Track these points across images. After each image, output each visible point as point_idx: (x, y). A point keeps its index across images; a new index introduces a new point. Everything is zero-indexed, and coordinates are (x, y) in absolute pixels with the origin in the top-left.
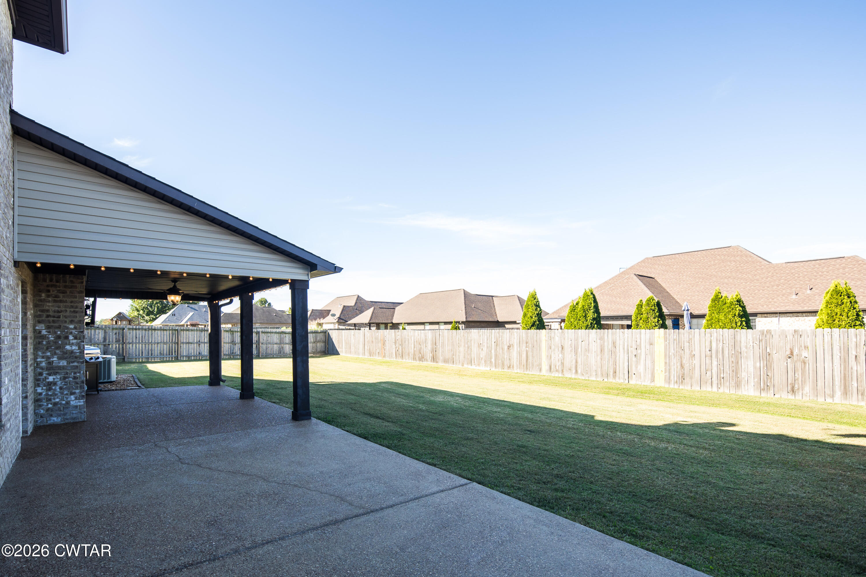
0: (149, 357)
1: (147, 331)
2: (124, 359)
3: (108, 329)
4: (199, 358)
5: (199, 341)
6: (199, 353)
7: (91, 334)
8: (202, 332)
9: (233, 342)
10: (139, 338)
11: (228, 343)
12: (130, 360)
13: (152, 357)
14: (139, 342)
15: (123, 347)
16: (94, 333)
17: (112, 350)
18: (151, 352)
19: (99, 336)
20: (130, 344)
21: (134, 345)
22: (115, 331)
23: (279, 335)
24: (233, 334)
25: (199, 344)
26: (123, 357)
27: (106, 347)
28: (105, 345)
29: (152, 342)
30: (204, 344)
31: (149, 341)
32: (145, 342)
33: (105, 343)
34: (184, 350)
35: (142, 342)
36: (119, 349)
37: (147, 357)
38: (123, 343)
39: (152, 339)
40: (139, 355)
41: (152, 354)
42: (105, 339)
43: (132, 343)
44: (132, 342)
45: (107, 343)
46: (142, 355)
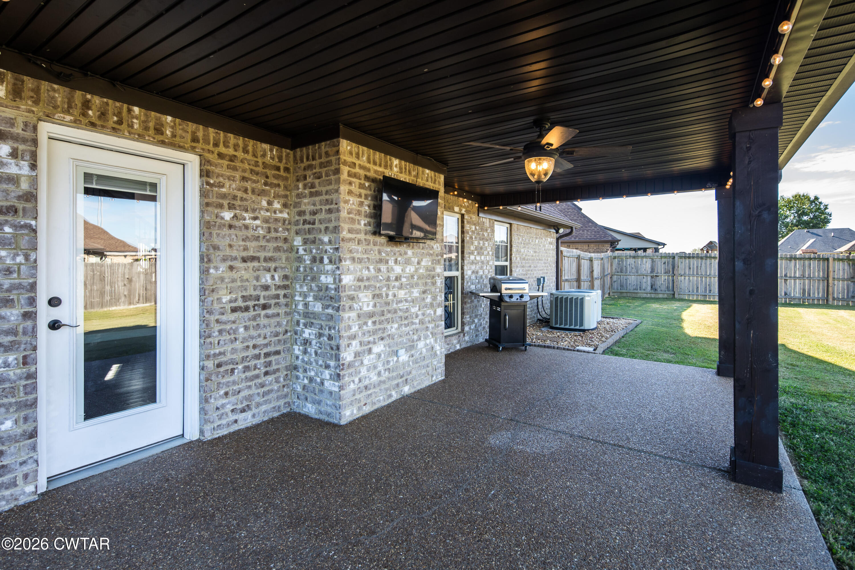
0: (706, 294)
1: (704, 261)
2: (674, 294)
3: (656, 257)
4: (786, 301)
5: (786, 275)
6: (786, 294)
7: (638, 263)
8: (790, 260)
10: (693, 268)
12: (682, 297)
13: (710, 294)
14: (693, 274)
15: (673, 280)
16: (641, 262)
17: (661, 283)
18: (709, 287)
19: (646, 266)
20: (681, 276)
21: (687, 278)
22: (663, 260)
25: (786, 280)
26: (672, 293)
27: (653, 279)
28: (652, 277)
29: (710, 275)
30: (795, 280)
31: (706, 272)
32: (701, 275)
33: (652, 275)
35: (697, 274)
36: (669, 283)
37: (703, 294)
38: (673, 275)
39: (710, 270)
40: (693, 292)
41: (710, 291)
42: (652, 270)
43: (684, 275)
44: (685, 273)
45: (655, 275)
46: (697, 291)
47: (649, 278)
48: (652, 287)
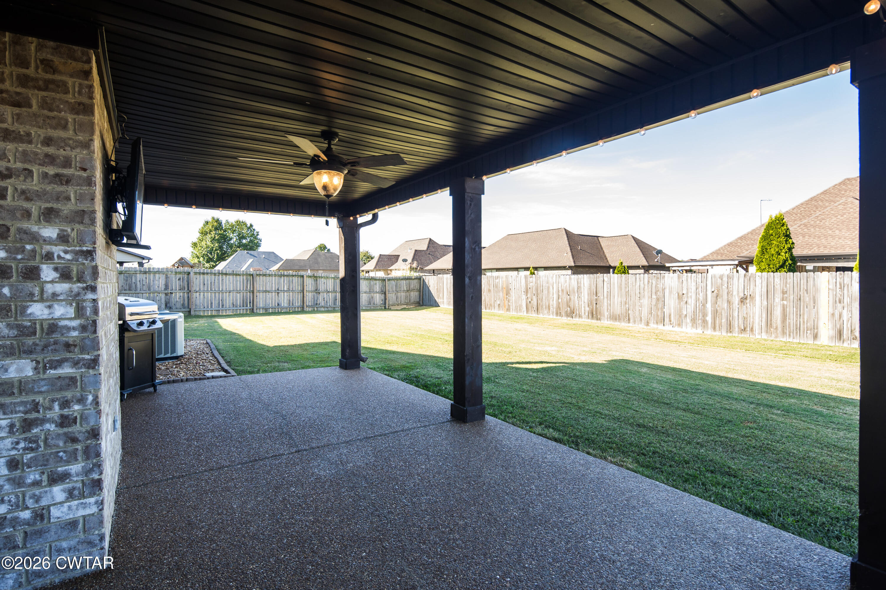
0: (219, 309)
1: (217, 277)
2: (190, 312)
3: (170, 273)
4: (278, 310)
5: (278, 290)
6: (278, 305)
7: (150, 279)
8: (281, 277)
9: (316, 290)
10: (208, 284)
11: (312, 292)
12: (198, 313)
13: (223, 309)
14: (208, 290)
15: (188, 297)
16: (153, 278)
17: (176, 300)
18: (222, 302)
19: (159, 282)
20: (197, 292)
21: (202, 294)
22: (178, 276)
23: (369, 281)
24: (317, 280)
25: (278, 293)
26: (188, 310)
27: (168, 297)
28: (166, 294)
29: (222, 290)
31: (219, 288)
32: (215, 290)
33: (166, 292)
34: (261, 300)
35: (211, 290)
36: (184, 300)
37: (217, 309)
38: (188, 291)
39: (223, 286)
40: (208, 307)
41: (223, 306)
42: (167, 287)
43: (199, 291)
44: (200, 289)
45: (169, 292)
46: (211, 307)
47: (163, 296)
48: (166, 305)
